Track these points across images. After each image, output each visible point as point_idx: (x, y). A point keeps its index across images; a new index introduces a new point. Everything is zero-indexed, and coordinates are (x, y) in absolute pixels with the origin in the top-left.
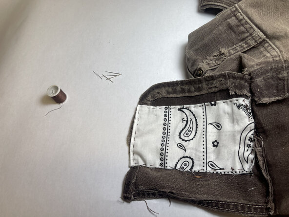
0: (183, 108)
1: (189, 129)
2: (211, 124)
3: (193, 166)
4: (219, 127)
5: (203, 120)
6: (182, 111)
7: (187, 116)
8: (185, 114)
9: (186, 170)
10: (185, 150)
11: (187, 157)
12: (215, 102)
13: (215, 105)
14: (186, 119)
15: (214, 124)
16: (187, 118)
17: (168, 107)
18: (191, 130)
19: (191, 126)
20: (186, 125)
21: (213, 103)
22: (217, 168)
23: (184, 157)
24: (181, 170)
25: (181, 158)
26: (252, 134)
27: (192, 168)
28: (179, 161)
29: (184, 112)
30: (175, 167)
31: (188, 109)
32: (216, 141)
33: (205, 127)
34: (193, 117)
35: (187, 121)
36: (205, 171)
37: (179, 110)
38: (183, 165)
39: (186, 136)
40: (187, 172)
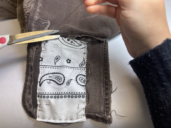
0: (40, 82)
1: (57, 78)
2: (55, 64)
3: (82, 75)
4: (58, 58)
5: (52, 69)
6: (42, 83)
7: (46, 80)
8: (45, 80)
9: (85, 79)
10: (71, 80)
11: (76, 79)
12: (41, 57)
13: (42, 59)
14: (49, 81)
15: (56, 61)
16: (48, 79)
17: (37, 95)
18: (57, 77)
19: (54, 77)
20: (53, 81)
21: (41, 59)
22: (83, 62)
23: (76, 81)
24: (85, 82)
25: (77, 83)
26: (65, 38)
27: (84, 76)
28: (79, 84)
29: (43, 82)
30: (84, 86)
31: (41, 78)
32: (67, 61)
33: (57, 67)
34: (48, 76)
35: (50, 80)
36: (86, 69)
37: (40, 85)
38: (82, 81)
39: (61, 80)
40: (87, 78)
